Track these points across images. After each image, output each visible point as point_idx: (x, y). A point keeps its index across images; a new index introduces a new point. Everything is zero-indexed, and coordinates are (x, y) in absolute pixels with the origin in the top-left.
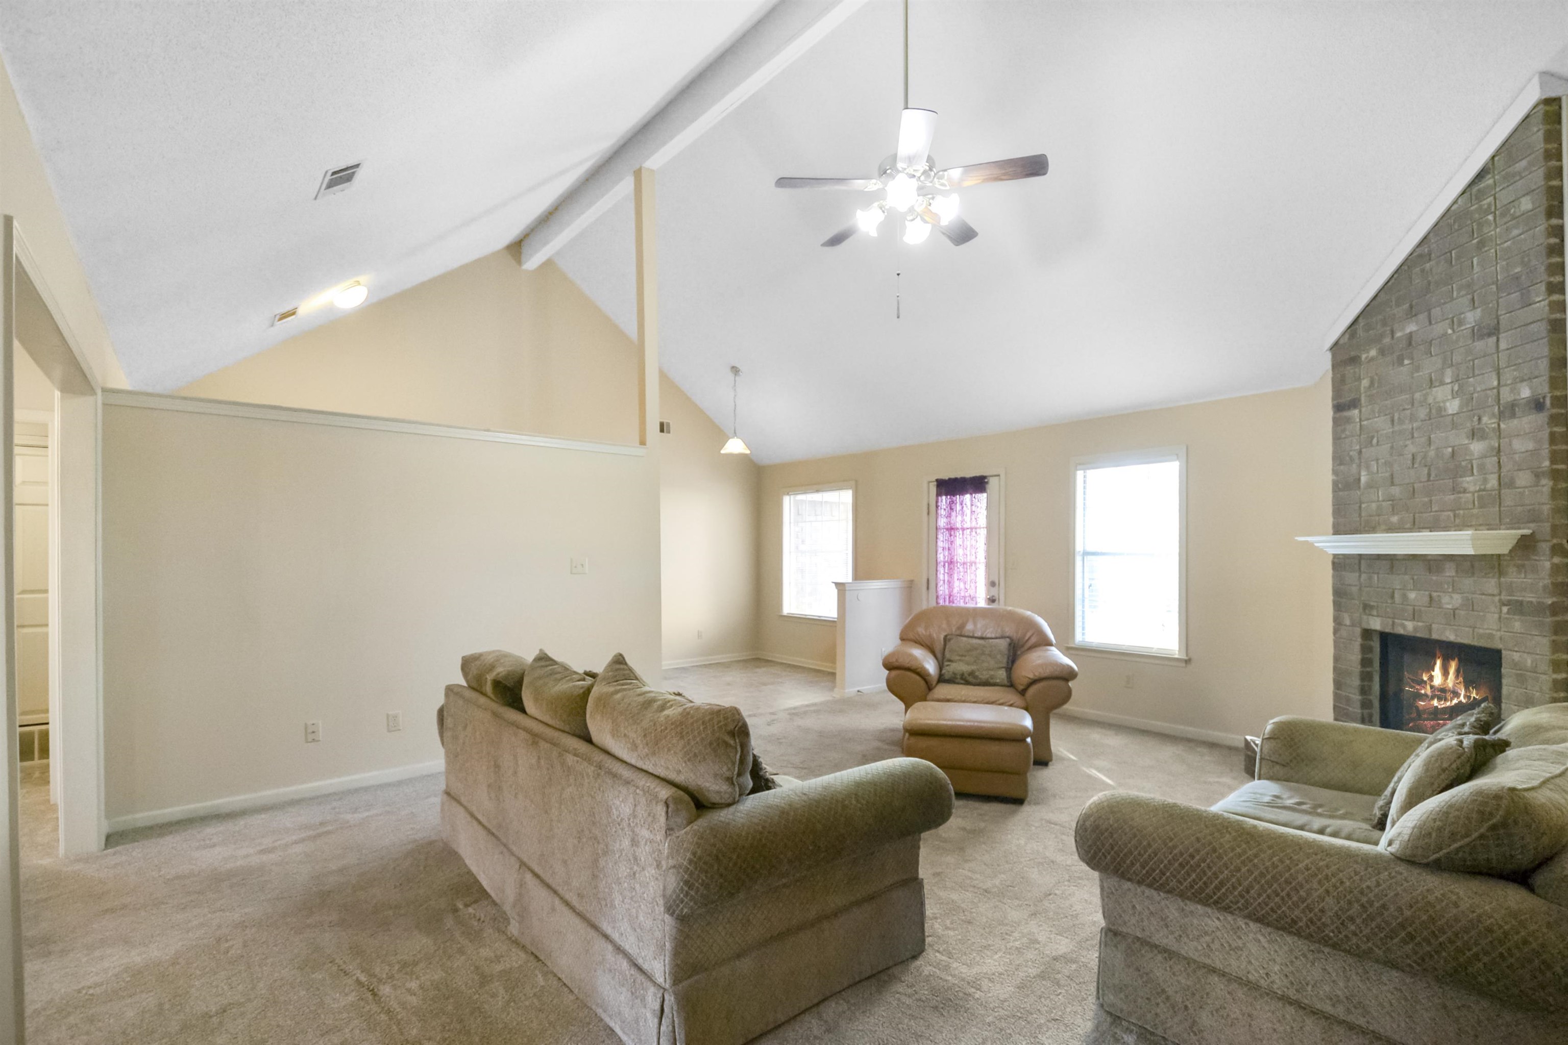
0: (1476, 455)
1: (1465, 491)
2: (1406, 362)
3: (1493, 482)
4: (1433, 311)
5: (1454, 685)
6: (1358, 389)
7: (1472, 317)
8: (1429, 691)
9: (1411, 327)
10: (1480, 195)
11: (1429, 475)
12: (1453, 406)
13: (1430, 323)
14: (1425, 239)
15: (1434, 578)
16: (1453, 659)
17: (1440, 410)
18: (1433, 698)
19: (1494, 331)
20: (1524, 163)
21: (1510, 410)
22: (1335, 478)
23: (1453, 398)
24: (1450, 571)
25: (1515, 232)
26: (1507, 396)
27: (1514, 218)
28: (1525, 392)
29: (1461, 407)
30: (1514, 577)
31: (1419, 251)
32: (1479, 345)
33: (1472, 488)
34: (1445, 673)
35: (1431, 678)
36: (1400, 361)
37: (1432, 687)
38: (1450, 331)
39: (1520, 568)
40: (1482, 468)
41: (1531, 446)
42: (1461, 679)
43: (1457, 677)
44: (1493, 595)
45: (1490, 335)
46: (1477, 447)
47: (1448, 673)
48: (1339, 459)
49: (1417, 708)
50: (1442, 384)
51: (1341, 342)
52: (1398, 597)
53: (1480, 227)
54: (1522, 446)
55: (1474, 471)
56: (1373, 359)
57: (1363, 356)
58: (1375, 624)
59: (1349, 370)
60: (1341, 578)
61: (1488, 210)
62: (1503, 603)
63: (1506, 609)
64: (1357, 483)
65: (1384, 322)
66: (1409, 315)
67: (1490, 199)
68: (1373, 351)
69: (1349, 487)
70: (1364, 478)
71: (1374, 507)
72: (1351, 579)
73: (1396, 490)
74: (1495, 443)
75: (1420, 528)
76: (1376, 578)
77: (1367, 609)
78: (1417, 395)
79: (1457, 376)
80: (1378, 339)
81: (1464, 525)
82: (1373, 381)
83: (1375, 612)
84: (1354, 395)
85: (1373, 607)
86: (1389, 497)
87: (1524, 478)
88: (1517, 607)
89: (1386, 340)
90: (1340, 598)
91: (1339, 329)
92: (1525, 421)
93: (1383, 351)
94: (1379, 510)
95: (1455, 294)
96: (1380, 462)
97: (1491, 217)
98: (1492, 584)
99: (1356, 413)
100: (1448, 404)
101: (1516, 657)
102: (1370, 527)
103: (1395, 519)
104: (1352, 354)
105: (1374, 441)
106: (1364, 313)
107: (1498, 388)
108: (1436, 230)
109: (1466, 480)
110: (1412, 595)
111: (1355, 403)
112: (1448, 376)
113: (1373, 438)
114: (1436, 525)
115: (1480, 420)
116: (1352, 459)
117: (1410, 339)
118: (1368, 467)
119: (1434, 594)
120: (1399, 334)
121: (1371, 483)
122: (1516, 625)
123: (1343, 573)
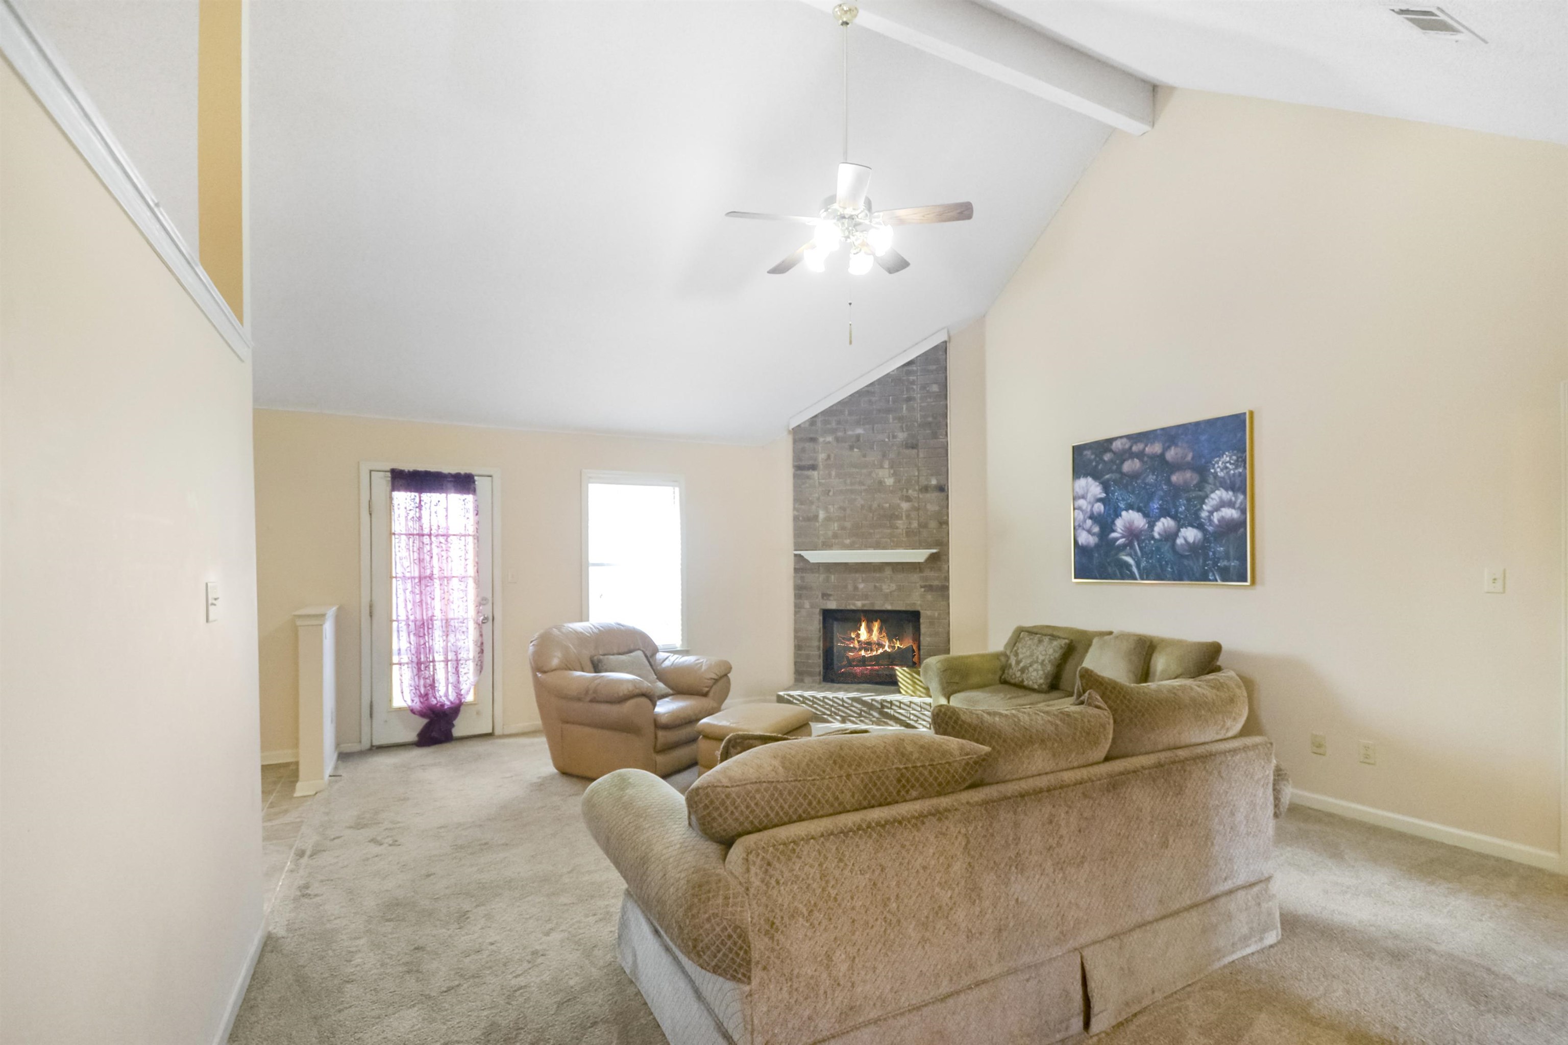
0: (904, 509)
1: (897, 528)
2: (856, 450)
3: (915, 524)
4: (876, 426)
5: (879, 639)
6: (816, 460)
7: (901, 436)
8: (856, 645)
9: (859, 431)
10: (909, 373)
11: (873, 518)
12: (889, 481)
13: (873, 432)
14: (872, 384)
15: (878, 575)
16: (876, 621)
17: (881, 482)
18: (860, 650)
19: (914, 447)
20: (934, 367)
21: (926, 489)
22: (796, 513)
23: (889, 477)
24: (888, 572)
25: (928, 400)
26: (922, 481)
27: (928, 391)
28: (934, 482)
29: (895, 482)
30: (928, 573)
31: (866, 389)
32: (907, 451)
33: (901, 527)
34: (870, 631)
35: (858, 636)
36: (851, 448)
37: (859, 642)
38: (887, 440)
39: (931, 569)
40: (908, 516)
41: (937, 508)
42: (884, 634)
43: (880, 633)
44: (915, 583)
45: (913, 448)
46: (905, 506)
47: (873, 631)
48: (799, 499)
49: (847, 657)
50: (882, 467)
51: (802, 426)
52: (850, 587)
53: (908, 390)
54: (932, 508)
55: (904, 518)
56: (829, 442)
57: (821, 440)
58: (832, 605)
59: (808, 445)
60: (802, 578)
61: (913, 383)
62: (921, 587)
63: (923, 590)
64: (816, 517)
65: (839, 423)
66: (858, 423)
67: (915, 378)
68: (830, 439)
69: (809, 519)
70: (822, 515)
71: (830, 533)
72: (810, 578)
73: (848, 525)
74: (916, 505)
75: (867, 547)
76: (833, 577)
77: (825, 596)
78: (864, 471)
79: (891, 467)
80: (833, 431)
81: (897, 546)
82: (829, 457)
83: (832, 598)
84: (811, 462)
85: (830, 595)
86: (843, 528)
87: (933, 524)
88: (930, 588)
89: (840, 434)
90: (801, 591)
91: (802, 418)
92: (933, 496)
93: (837, 440)
94: (835, 536)
95: (891, 421)
96: (836, 507)
97: (915, 387)
98: (915, 577)
99: (815, 474)
100: (886, 480)
101: (929, 613)
102: (827, 546)
103: (848, 541)
104: (812, 436)
105: (831, 494)
106: (823, 413)
107: (918, 476)
108: (879, 381)
109: (899, 523)
110: (861, 586)
111: (813, 467)
112: (886, 464)
113: (829, 491)
114: (878, 546)
115: (907, 492)
116: (812, 503)
117: (858, 437)
118: (826, 509)
119: (877, 584)
120: (850, 433)
121: (828, 519)
122: (929, 597)
123: (804, 575)
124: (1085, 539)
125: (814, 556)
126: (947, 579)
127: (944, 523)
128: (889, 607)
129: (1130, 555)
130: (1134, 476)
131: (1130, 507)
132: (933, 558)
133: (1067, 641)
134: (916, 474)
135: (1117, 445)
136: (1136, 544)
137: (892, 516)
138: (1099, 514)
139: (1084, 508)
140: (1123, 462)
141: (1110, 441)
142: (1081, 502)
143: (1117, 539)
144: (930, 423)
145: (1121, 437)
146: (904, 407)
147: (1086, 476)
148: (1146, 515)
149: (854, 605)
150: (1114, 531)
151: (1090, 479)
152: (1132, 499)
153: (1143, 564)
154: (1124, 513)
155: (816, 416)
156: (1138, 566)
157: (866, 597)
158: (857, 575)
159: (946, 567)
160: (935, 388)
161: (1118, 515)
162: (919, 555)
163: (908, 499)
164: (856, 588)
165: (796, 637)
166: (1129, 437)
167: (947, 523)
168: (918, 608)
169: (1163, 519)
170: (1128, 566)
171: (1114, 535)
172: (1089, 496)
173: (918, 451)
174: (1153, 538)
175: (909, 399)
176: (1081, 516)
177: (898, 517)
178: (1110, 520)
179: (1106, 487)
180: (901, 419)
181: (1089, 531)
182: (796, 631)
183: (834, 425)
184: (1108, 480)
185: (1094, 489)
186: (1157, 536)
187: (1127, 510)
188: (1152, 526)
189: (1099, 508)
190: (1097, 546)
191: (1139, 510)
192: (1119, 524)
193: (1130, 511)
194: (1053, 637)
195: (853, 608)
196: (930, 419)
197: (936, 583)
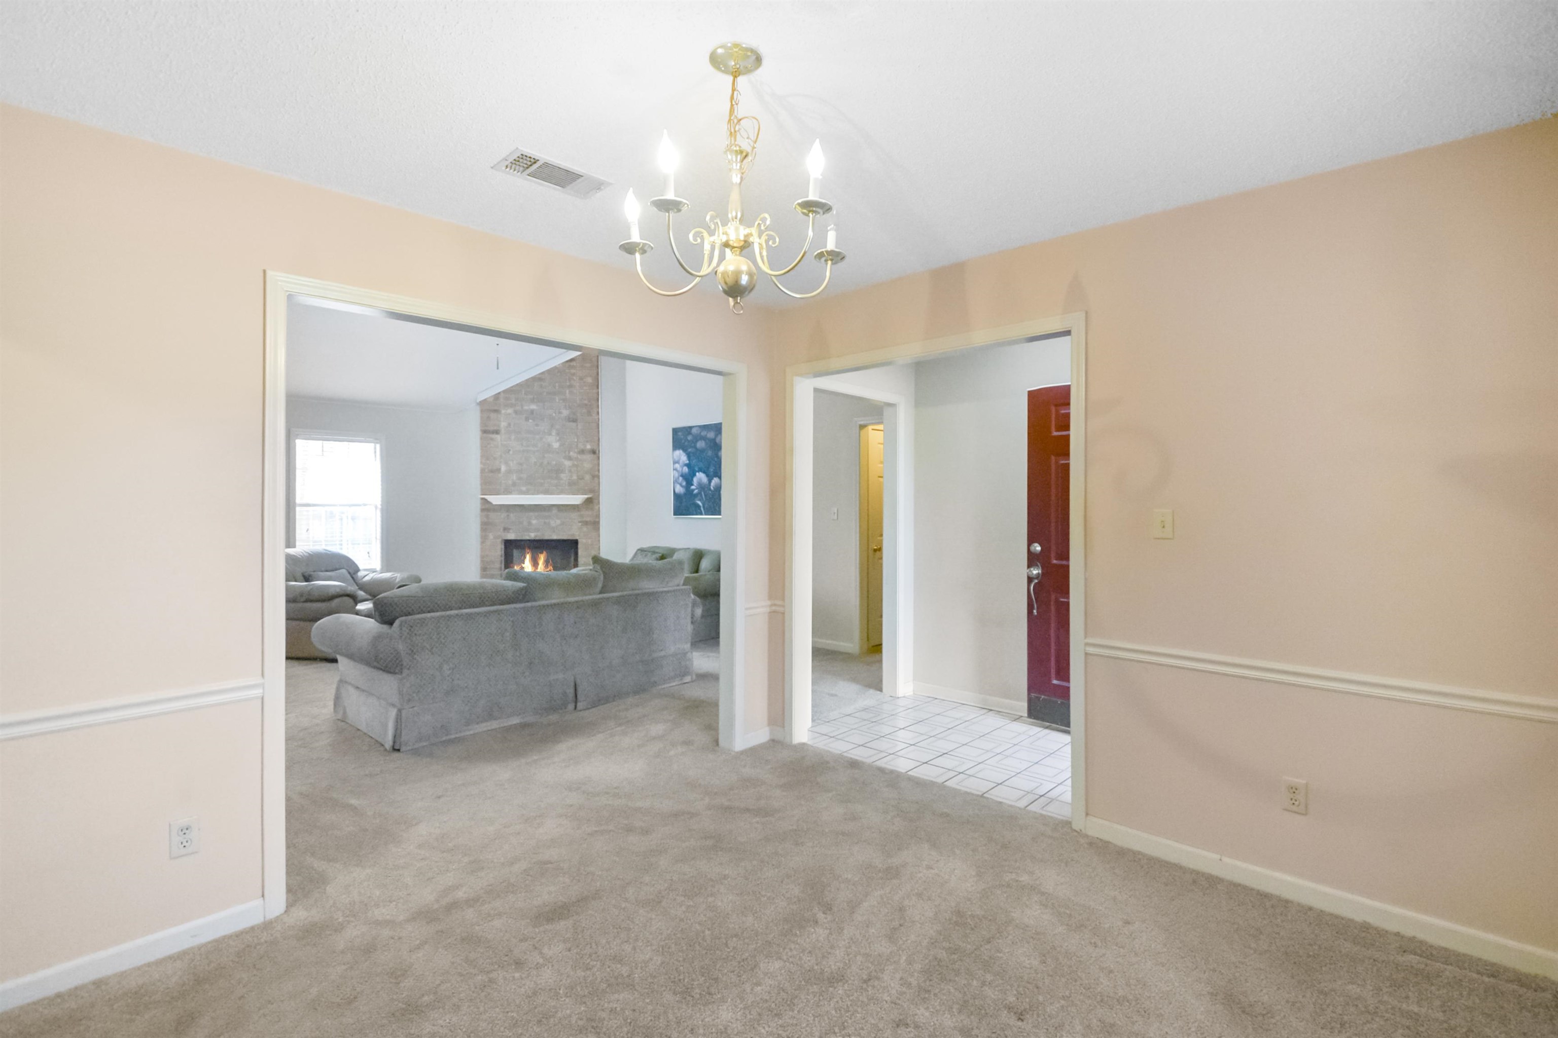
0: (567, 466)
1: (562, 480)
2: (530, 421)
3: (575, 477)
4: (546, 404)
6: (498, 426)
7: (565, 413)
9: (533, 407)
10: (569, 369)
11: (543, 472)
12: (556, 445)
13: (544, 409)
14: (543, 373)
15: (547, 514)
17: (549, 445)
19: (575, 421)
21: (582, 452)
22: (482, 466)
23: (556, 442)
24: (555, 511)
25: (585, 388)
26: (581, 446)
27: (585, 382)
28: (589, 447)
29: (560, 446)
30: (585, 512)
32: (569, 424)
33: (565, 479)
36: (527, 419)
38: (554, 415)
39: (587, 509)
40: (570, 471)
41: (591, 466)
44: (575, 519)
46: (568, 463)
48: (485, 456)
50: (550, 434)
51: (488, 400)
52: (525, 523)
53: (570, 380)
54: (587, 466)
55: (567, 472)
56: (509, 414)
57: (503, 412)
58: (511, 536)
59: (493, 415)
60: (487, 516)
61: (574, 374)
62: (579, 522)
63: (580, 524)
64: (499, 470)
65: (517, 399)
66: (532, 401)
67: (575, 371)
68: (510, 411)
69: (492, 471)
70: (503, 468)
71: (510, 482)
72: (493, 515)
73: (524, 476)
74: (576, 463)
75: (538, 493)
76: (512, 515)
77: (506, 529)
78: (537, 437)
79: (558, 434)
80: (512, 406)
81: (562, 492)
82: (509, 425)
83: (511, 531)
84: (495, 428)
85: (510, 529)
86: (520, 479)
87: (588, 477)
88: (586, 523)
89: (518, 408)
90: (486, 526)
91: (488, 394)
92: (589, 457)
93: (516, 412)
94: (514, 484)
95: (557, 401)
96: (515, 462)
97: (575, 378)
98: (574, 515)
99: (498, 437)
100: (553, 444)
101: (584, 541)
102: (507, 492)
103: (524, 489)
104: (496, 408)
105: (511, 452)
106: (505, 391)
107: (577, 442)
108: (549, 371)
109: (562, 476)
110: (534, 522)
111: (497, 432)
112: (554, 432)
113: (510, 450)
114: (547, 492)
115: (569, 453)
116: (495, 459)
117: (532, 412)
118: (506, 463)
119: (546, 521)
120: (526, 408)
121: (509, 472)
122: (585, 529)
123: (489, 513)
124: (680, 490)
125: (496, 500)
126: (598, 516)
127: (596, 476)
128: (555, 537)
129: (700, 500)
130: (702, 451)
131: (700, 470)
132: (589, 501)
133: (660, 555)
134: (576, 440)
135: (694, 431)
136: (703, 493)
137: (558, 470)
138: (686, 474)
139: (678, 469)
140: (697, 441)
141: (691, 428)
142: (677, 466)
143: (693, 490)
144: (586, 405)
145: (696, 426)
146: (567, 391)
147: (679, 449)
148: (707, 476)
149: (529, 535)
150: (692, 485)
151: (681, 451)
152: (701, 465)
153: (706, 506)
154: (697, 474)
155: (499, 393)
156: (704, 507)
157: (537, 530)
158: (531, 514)
159: (597, 507)
160: (589, 380)
161: (695, 475)
162: (577, 499)
163: (570, 458)
164: (530, 523)
165: (482, 561)
166: (700, 427)
167: (598, 477)
168: (577, 538)
169: (715, 479)
170: (699, 506)
171: (693, 487)
172: (681, 461)
173: (577, 425)
174: (710, 489)
175: (570, 386)
176: (677, 475)
177: (562, 471)
178: (690, 478)
179: (689, 457)
180: (564, 400)
181: (681, 485)
182: (482, 557)
183: (513, 401)
184: (690, 452)
185: (684, 458)
186: (712, 488)
187: (698, 472)
188: (710, 481)
189: (686, 469)
190: (685, 494)
191: (704, 472)
192: (695, 480)
193: (700, 473)
194: (654, 553)
195: (528, 538)
196: (586, 402)
197: (588, 519)
